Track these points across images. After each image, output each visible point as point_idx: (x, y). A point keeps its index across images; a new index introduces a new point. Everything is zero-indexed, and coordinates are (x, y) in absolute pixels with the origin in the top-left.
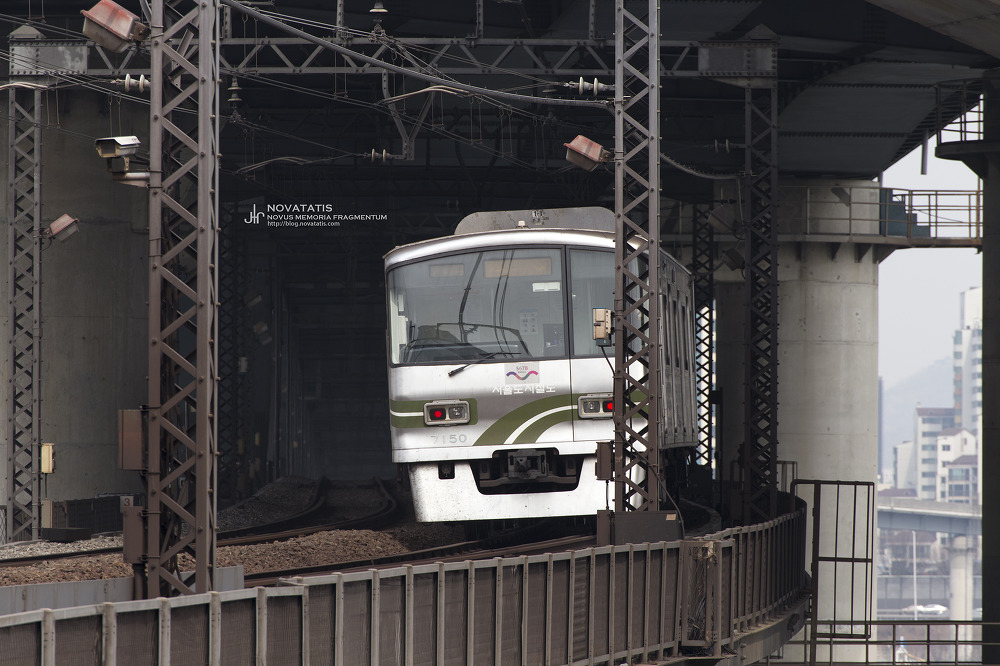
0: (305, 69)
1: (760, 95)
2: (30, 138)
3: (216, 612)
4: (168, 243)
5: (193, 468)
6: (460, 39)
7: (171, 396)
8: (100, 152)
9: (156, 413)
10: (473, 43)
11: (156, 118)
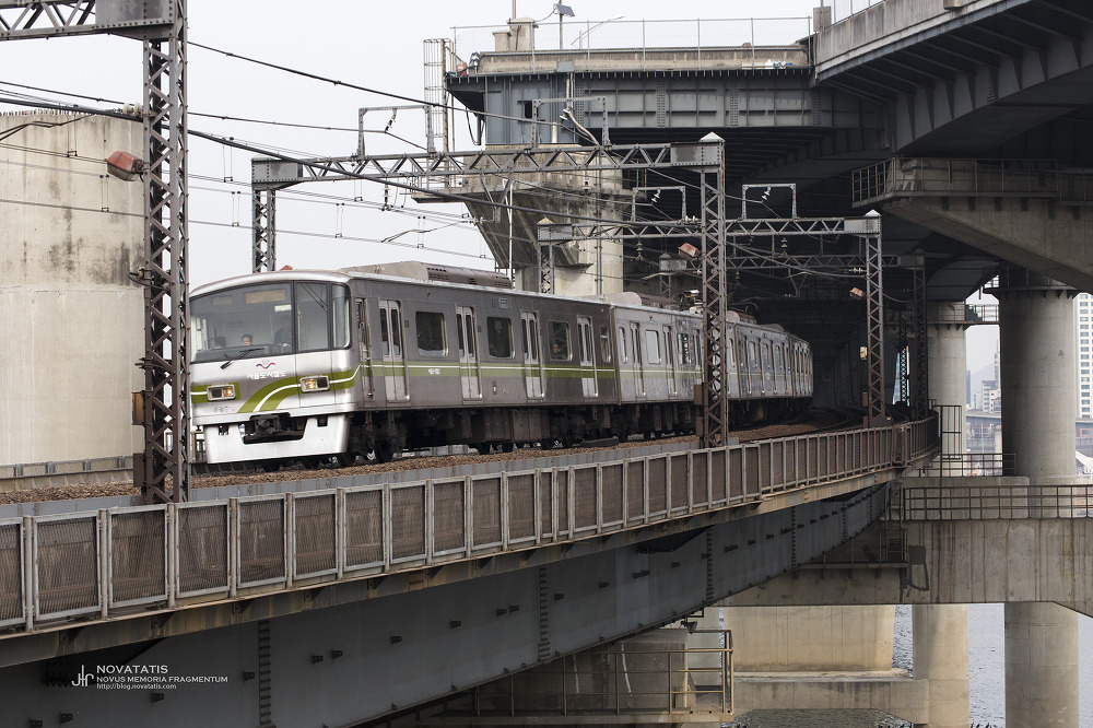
0: (761, 267)
1: (919, 273)
3: (728, 453)
5: (720, 404)
6: (815, 255)
7: (712, 379)
9: (707, 385)
10: (819, 257)
11: (705, 284)
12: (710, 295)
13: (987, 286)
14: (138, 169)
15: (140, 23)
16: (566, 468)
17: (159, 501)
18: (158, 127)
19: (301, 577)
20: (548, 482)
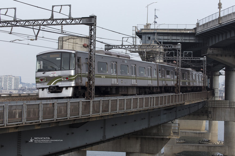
3: (180, 95)
5: (179, 87)
9: (177, 84)
13: (223, 69)
14: (88, 46)
15: (89, 23)
16: (154, 96)
17: (89, 99)
18: (91, 40)
19: (111, 112)
20: (151, 99)
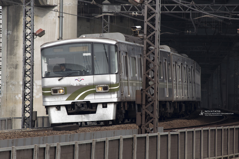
0: (172, 12)
2: (107, 27)
3: (159, 137)
4: (148, 51)
5: (153, 104)
6: (209, 5)
7: (148, 87)
8: (132, 30)
9: (144, 91)
10: (212, 5)
11: (146, 22)
12: (150, 30)
16: (55, 145)
20: (42, 154)
